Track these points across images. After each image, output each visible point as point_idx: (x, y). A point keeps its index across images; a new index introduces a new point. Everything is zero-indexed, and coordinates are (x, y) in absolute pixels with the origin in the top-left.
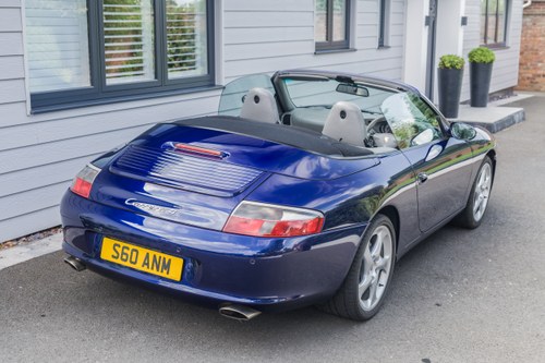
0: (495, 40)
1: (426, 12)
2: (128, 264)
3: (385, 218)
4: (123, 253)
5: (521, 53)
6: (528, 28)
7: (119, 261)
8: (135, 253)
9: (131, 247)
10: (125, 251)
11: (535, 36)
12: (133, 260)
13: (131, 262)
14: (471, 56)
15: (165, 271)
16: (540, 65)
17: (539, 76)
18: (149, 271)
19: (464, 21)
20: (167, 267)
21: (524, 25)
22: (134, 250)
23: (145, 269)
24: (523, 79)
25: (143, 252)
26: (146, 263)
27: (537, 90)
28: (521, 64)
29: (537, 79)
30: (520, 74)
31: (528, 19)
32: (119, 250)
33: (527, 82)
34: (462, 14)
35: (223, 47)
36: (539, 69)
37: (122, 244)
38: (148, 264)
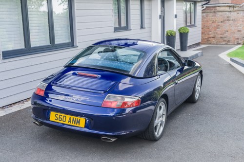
0: (191, 23)
1: (159, 13)
2: (62, 122)
3: (163, 99)
5: (202, 28)
6: (204, 18)
7: (58, 121)
8: (65, 118)
9: (63, 115)
10: (61, 117)
11: (208, 21)
12: (64, 120)
14: (179, 30)
15: (78, 124)
16: (210, 33)
17: (210, 37)
18: (71, 124)
19: (176, 16)
20: (79, 122)
21: (203, 17)
23: (69, 123)
24: (204, 39)
25: (68, 117)
26: (69, 121)
27: (210, 44)
28: (202, 33)
29: (210, 39)
30: (202, 37)
31: (204, 14)
32: (58, 117)
33: (206, 40)
34: (175, 13)
35: (77, 30)
36: (210, 34)
37: (59, 114)
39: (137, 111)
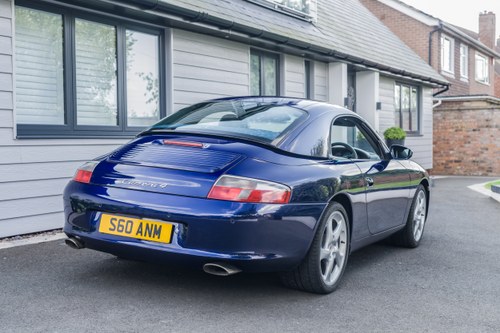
0: (410, 128)
1: (345, 94)
2: (124, 234)
3: (339, 205)
4: (119, 225)
5: (434, 143)
6: (439, 122)
7: (116, 233)
8: (130, 224)
9: (126, 219)
10: (121, 223)
11: (446, 129)
12: (128, 230)
13: (126, 232)
14: (386, 134)
15: (156, 237)
16: (451, 152)
17: (451, 162)
18: (143, 237)
19: (379, 106)
20: (158, 232)
21: (435, 119)
22: (129, 221)
23: (139, 236)
24: (438, 165)
25: (136, 222)
26: (139, 232)
27: (451, 174)
28: (435, 152)
29: (450, 165)
30: (434, 160)
31: (439, 115)
32: (116, 223)
33: (442, 167)
34: (377, 100)
35: (173, 92)
36: (451, 155)
37: (118, 218)
38: (141, 232)
39: (284, 218)
